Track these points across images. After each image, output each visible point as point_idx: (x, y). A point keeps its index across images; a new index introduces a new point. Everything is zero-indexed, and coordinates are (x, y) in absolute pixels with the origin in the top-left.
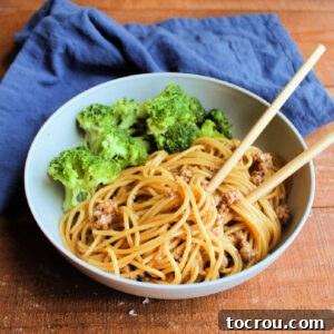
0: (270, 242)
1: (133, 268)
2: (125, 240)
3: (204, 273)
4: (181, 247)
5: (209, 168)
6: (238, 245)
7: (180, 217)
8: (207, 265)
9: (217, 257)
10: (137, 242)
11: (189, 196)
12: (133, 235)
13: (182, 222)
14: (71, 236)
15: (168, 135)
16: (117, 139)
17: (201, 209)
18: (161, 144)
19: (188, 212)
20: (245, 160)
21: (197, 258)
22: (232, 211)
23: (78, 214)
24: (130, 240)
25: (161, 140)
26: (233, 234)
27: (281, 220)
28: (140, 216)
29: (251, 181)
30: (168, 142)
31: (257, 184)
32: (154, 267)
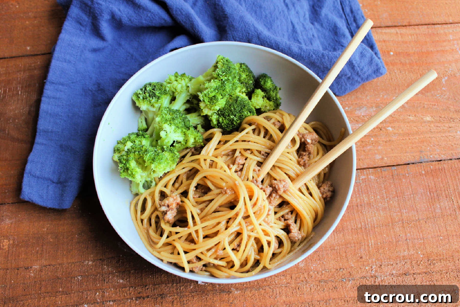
0: (315, 220)
1: (199, 259)
2: (190, 234)
3: (258, 257)
4: (238, 239)
5: (260, 152)
6: (287, 229)
7: (237, 215)
8: (261, 249)
9: (269, 243)
10: (201, 237)
11: (243, 194)
12: (197, 232)
13: (240, 218)
14: (142, 221)
15: (221, 113)
16: (173, 127)
17: (255, 204)
18: (215, 122)
19: (243, 210)
20: (293, 141)
21: (252, 245)
22: (281, 196)
23: (145, 200)
24: (194, 235)
25: (214, 119)
26: (283, 216)
27: (325, 199)
28: (202, 210)
29: (299, 163)
30: (221, 120)
31: (304, 165)
32: (216, 259)
